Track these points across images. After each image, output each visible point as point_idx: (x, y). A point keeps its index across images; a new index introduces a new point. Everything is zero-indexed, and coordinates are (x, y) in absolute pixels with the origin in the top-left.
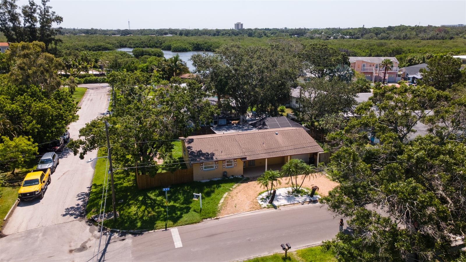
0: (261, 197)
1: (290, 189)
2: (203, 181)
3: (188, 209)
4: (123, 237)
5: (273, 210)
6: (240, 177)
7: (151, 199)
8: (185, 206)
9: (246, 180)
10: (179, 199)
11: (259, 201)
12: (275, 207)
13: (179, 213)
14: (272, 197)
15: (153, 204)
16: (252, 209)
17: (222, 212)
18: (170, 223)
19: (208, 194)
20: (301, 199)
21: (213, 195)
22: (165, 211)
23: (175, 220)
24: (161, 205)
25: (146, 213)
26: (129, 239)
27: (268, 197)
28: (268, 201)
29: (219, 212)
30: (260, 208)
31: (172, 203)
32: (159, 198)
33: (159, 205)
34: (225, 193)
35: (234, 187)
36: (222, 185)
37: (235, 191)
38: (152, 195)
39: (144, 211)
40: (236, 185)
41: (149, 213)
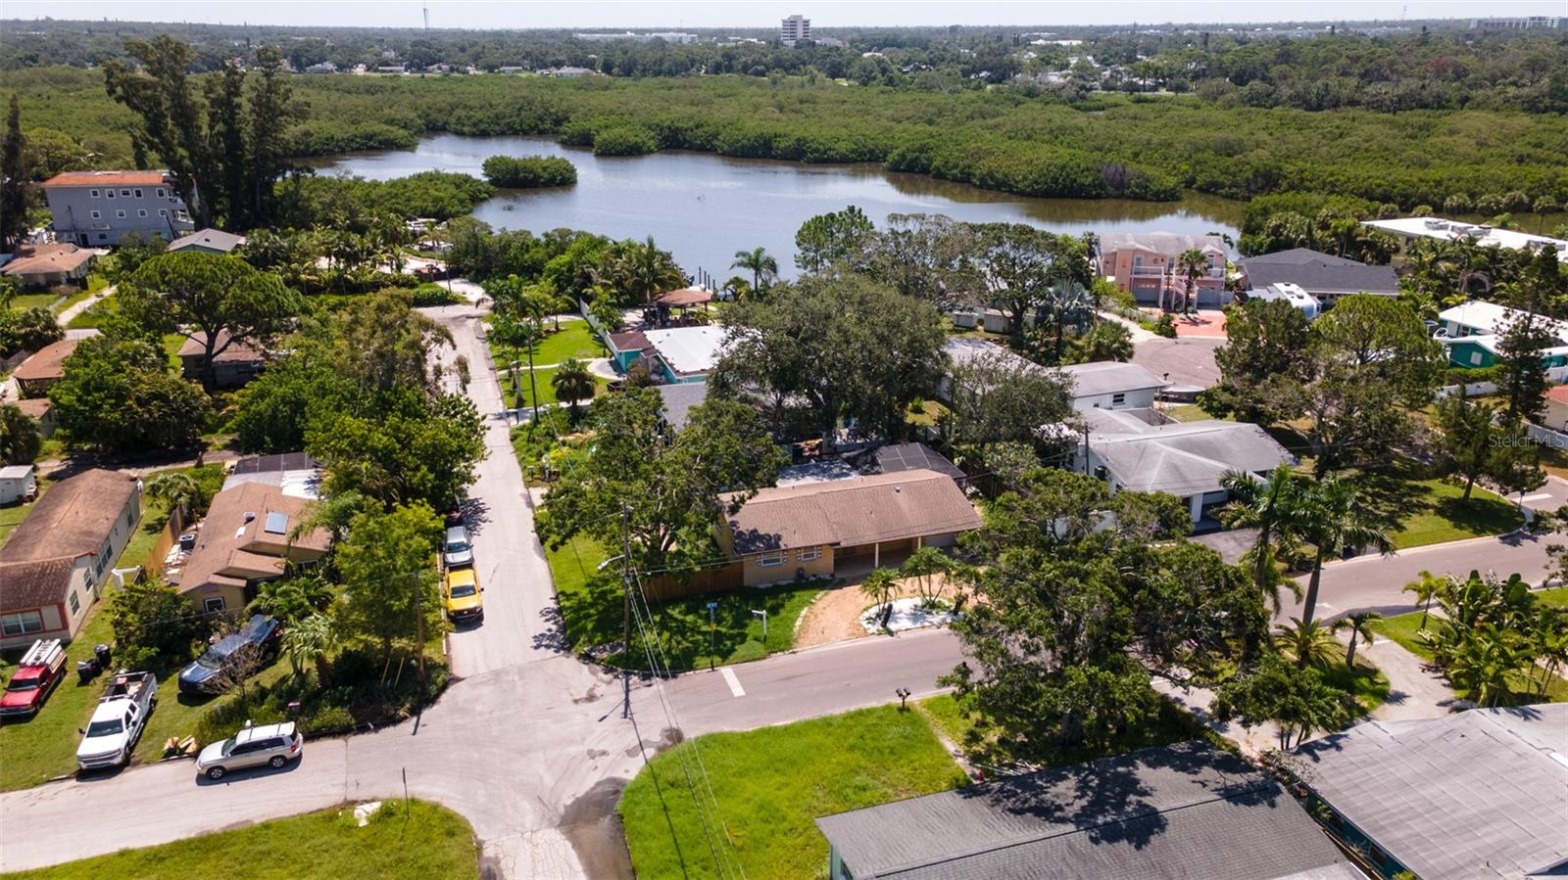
0: (866, 615)
1: (919, 601)
2: (762, 586)
3: (743, 638)
4: (647, 682)
5: (889, 638)
6: (827, 577)
7: (676, 620)
8: (735, 631)
9: (840, 584)
10: (724, 619)
11: (864, 623)
12: (891, 633)
13: (728, 643)
14: (887, 615)
15: (682, 629)
16: (853, 636)
17: (801, 641)
18: (717, 659)
19: (774, 611)
20: (937, 617)
21: (783, 613)
22: (705, 641)
23: (725, 655)
24: (695, 630)
25: (674, 643)
26: (658, 685)
27: (878, 615)
28: (880, 622)
29: (796, 641)
30: (865, 633)
31: (714, 627)
32: (690, 618)
33: (692, 630)
34: (802, 608)
35: (818, 596)
36: (797, 594)
37: (820, 604)
38: (675, 613)
39: (669, 640)
40: (822, 593)
41: (678, 643)
